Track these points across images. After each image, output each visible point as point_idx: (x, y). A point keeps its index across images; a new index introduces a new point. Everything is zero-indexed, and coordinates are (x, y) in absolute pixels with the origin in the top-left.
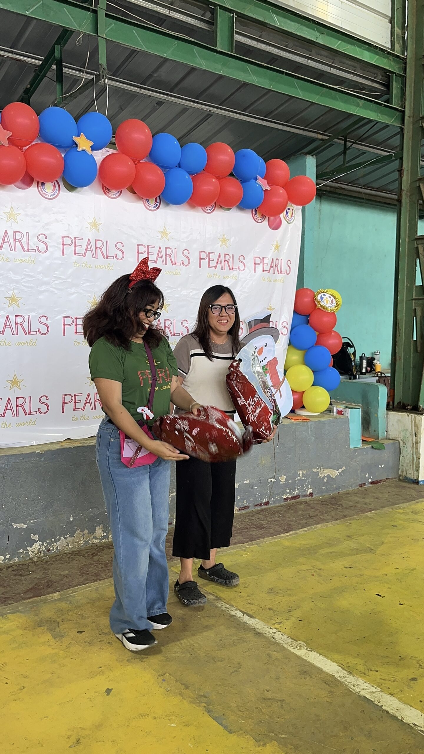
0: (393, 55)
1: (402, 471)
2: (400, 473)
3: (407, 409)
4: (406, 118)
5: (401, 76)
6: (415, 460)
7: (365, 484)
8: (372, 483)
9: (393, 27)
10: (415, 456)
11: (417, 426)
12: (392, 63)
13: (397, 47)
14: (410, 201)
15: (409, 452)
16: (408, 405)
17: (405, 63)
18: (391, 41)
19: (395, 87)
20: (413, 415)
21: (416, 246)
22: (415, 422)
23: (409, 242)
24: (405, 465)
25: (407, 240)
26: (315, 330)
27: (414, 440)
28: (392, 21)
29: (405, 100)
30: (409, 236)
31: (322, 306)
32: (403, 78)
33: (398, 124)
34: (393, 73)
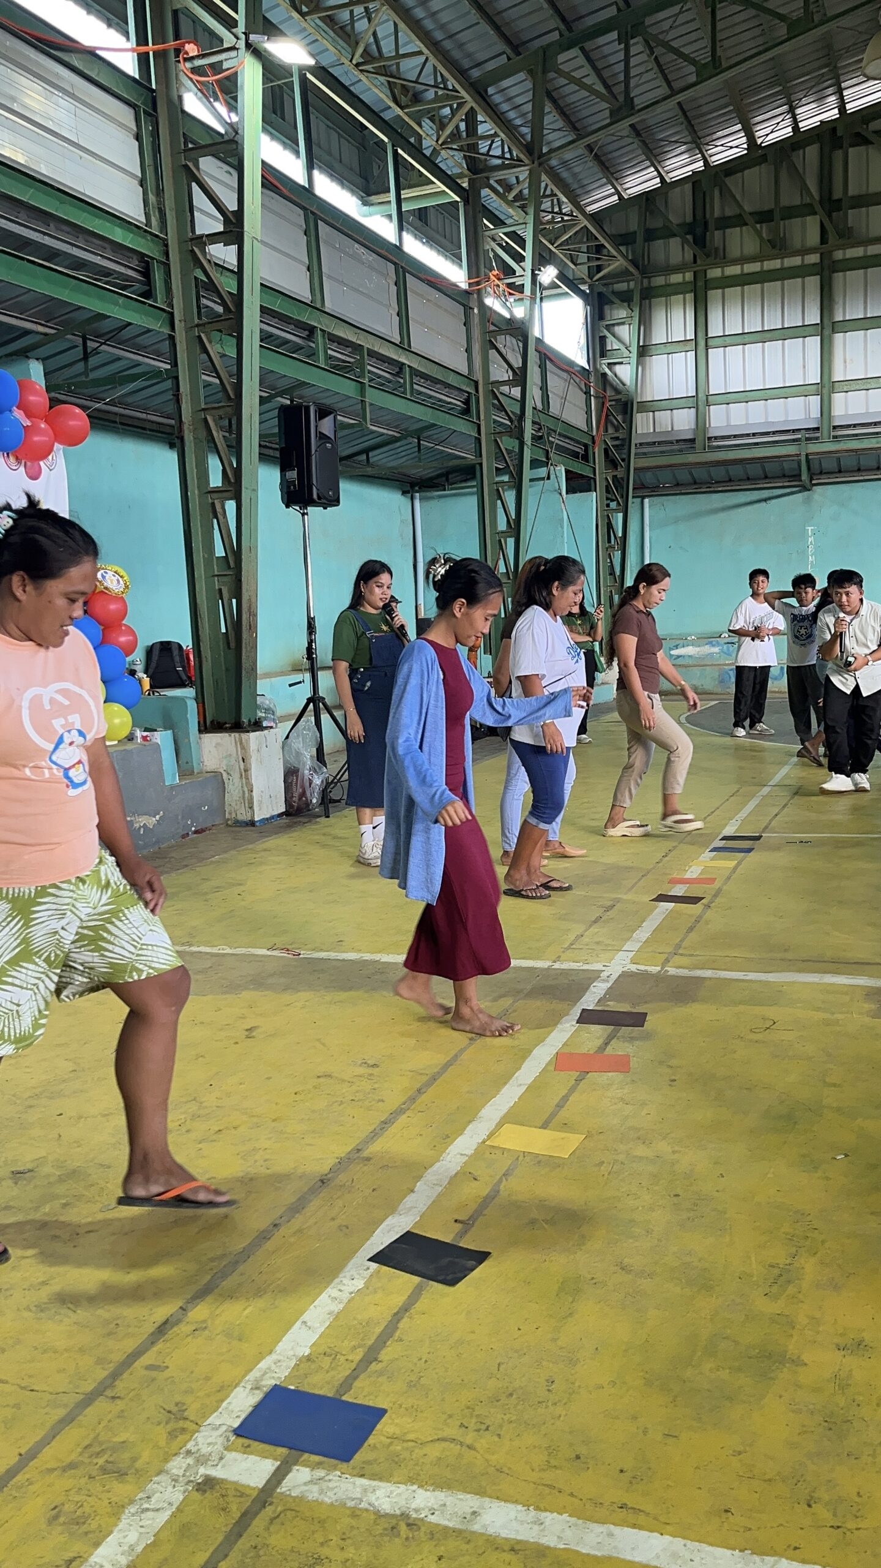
0: (151, 233)
1: (230, 814)
2: (227, 816)
3: (226, 728)
4: (177, 322)
5: (164, 263)
6: (247, 795)
7: (188, 834)
8: (196, 832)
9: (145, 193)
10: (246, 789)
11: (244, 747)
12: (151, 244)
13: (154, 222)
14: (195, 438)
15: (236, 785)
16: (226, 723)
17: (166, 246)
18: (145, 213)
19: (158, 276)
20: (237, 735)
21: (210, 501)
22: (241, 743)
23: (200, 497)
24: (233, 804)
25: (196, 492)
26: (100, 623)
27: (242, 767)
28: (142, 183)
29: (172, 298)
30: (198, 487)
31: (106, 588)
32: (167, 266)
33: (166, 331)
34: (153, 258)
